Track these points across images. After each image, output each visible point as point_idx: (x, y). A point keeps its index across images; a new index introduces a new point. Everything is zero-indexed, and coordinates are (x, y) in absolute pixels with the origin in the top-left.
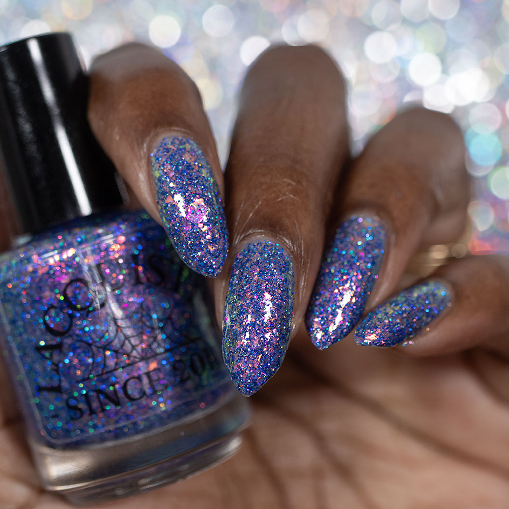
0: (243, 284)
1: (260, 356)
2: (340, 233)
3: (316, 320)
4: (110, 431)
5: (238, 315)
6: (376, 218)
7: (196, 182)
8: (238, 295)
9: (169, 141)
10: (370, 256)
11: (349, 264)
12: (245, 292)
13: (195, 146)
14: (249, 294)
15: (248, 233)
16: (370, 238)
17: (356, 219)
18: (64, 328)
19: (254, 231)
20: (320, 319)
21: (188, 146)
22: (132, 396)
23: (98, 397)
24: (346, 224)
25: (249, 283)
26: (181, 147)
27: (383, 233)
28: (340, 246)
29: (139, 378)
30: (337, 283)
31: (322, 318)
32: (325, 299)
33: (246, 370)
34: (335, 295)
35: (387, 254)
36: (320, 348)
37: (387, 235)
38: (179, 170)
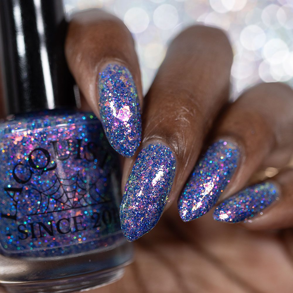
0: (141, 170)
1: (142, 219)
2: (211, 150)
3: (185, 202)
4: (43, 251)
5: (134, 189)
6: (236, 144)
7: (126, 95)
8: (137, 176)
9: (112, 67)
10: (227, 167)
11: (213, 170)
12: (141, 175)
13: (128, 72)
14: (144, 177)
15: (152, 137)
16: (229, 156)
17: (223, 143)
18: (25, 178)
19: (156, 137)
20: (188, 201)
21: (124, 72)
22: (62, 231)
23: (40, 227)
24: (216, 144)
25: (145, 170)
26: (119, 71)
27: (238, 154)
28: (210, 157)
29: (68, 220)
30: (203, 180)
31: (189, 201)
32: (193, 190)
33: (132, 225)
34: (200, 188)
35: (238, 169)
36: (184, 221)
37: (240, 157)
38: (116, 86)
